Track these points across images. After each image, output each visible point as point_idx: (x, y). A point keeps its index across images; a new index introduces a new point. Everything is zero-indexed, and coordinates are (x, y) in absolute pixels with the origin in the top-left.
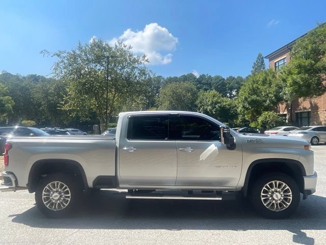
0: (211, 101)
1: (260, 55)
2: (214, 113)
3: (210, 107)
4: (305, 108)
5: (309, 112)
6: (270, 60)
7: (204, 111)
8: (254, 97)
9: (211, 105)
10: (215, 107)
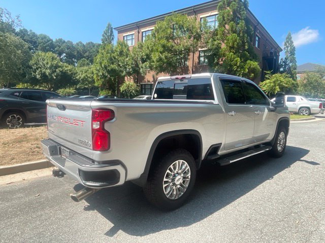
0: (49, 64)
1: (109, 25)
2: (55, 78)
3: (48, 71)
4: (149, 81)
5: (151, 85)
6: (119, 32)
7: (41, 74)
8: (114, 66)
9: (50, 68)
10: (55, 71)
